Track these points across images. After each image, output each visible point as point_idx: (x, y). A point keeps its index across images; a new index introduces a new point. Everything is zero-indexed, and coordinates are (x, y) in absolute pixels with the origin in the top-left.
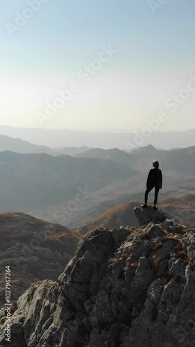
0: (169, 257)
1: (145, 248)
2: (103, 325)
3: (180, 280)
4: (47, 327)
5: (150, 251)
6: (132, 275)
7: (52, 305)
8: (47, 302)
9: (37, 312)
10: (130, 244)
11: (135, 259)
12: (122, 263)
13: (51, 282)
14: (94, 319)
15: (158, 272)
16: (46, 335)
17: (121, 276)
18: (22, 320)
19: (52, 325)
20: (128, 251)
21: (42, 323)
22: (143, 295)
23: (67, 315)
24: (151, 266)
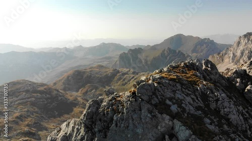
0: (118, 106)
1: (110, 104)
2: (100, 131)
3: (123, 113)
4: (79, 135)
5: (112, 105)
6: (108, 114)
7: (79, 128)
8: (77, 127)
9: (73, 130)
10: (106, 103)
11: (108, 108)
12: (104, 110)
13: (77, 119)
14: (96, 130)
15: (116, 111)
16: (79, 137)
17: (104, 114)
18: (66, 133)
19: (81, 134)
20: (105, 106)
21: (76, 134)
22: (112, 119)
23: (86, 130)
24: (113, 110)
